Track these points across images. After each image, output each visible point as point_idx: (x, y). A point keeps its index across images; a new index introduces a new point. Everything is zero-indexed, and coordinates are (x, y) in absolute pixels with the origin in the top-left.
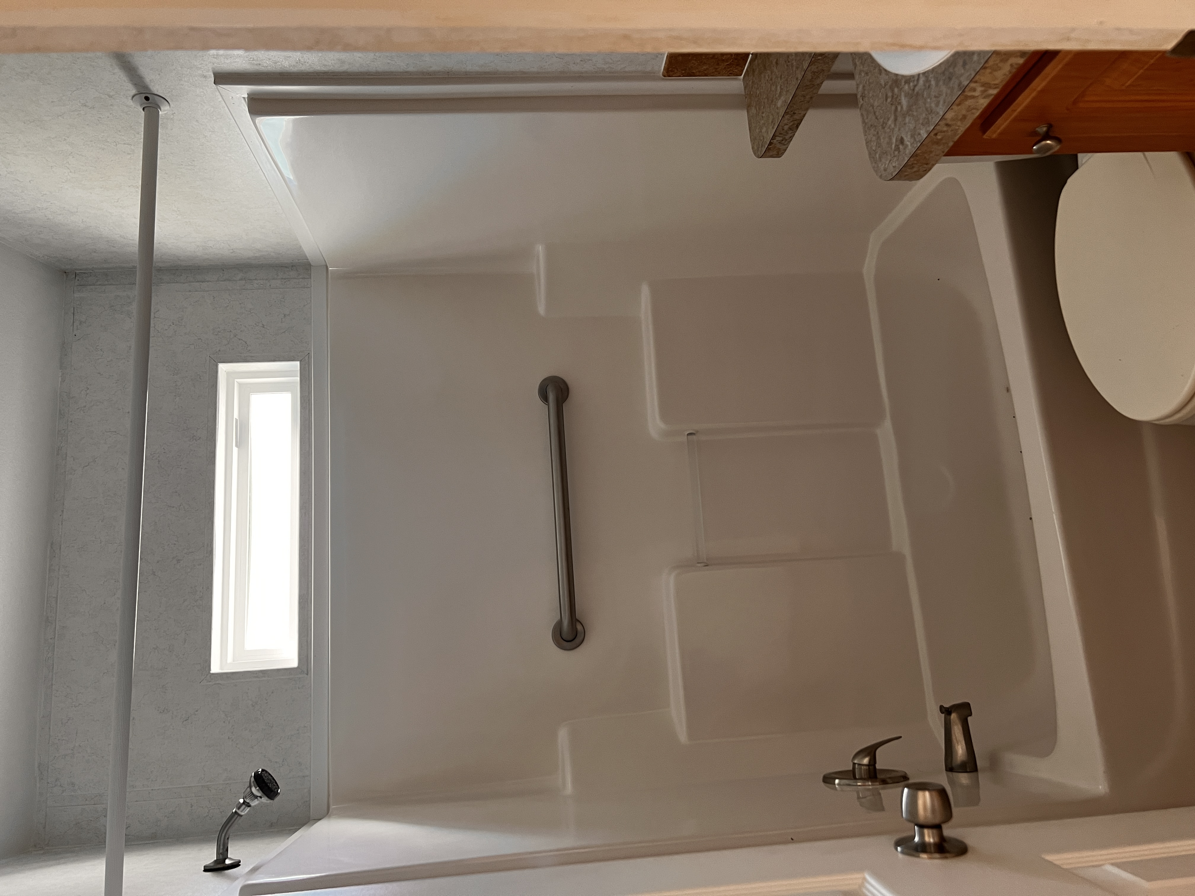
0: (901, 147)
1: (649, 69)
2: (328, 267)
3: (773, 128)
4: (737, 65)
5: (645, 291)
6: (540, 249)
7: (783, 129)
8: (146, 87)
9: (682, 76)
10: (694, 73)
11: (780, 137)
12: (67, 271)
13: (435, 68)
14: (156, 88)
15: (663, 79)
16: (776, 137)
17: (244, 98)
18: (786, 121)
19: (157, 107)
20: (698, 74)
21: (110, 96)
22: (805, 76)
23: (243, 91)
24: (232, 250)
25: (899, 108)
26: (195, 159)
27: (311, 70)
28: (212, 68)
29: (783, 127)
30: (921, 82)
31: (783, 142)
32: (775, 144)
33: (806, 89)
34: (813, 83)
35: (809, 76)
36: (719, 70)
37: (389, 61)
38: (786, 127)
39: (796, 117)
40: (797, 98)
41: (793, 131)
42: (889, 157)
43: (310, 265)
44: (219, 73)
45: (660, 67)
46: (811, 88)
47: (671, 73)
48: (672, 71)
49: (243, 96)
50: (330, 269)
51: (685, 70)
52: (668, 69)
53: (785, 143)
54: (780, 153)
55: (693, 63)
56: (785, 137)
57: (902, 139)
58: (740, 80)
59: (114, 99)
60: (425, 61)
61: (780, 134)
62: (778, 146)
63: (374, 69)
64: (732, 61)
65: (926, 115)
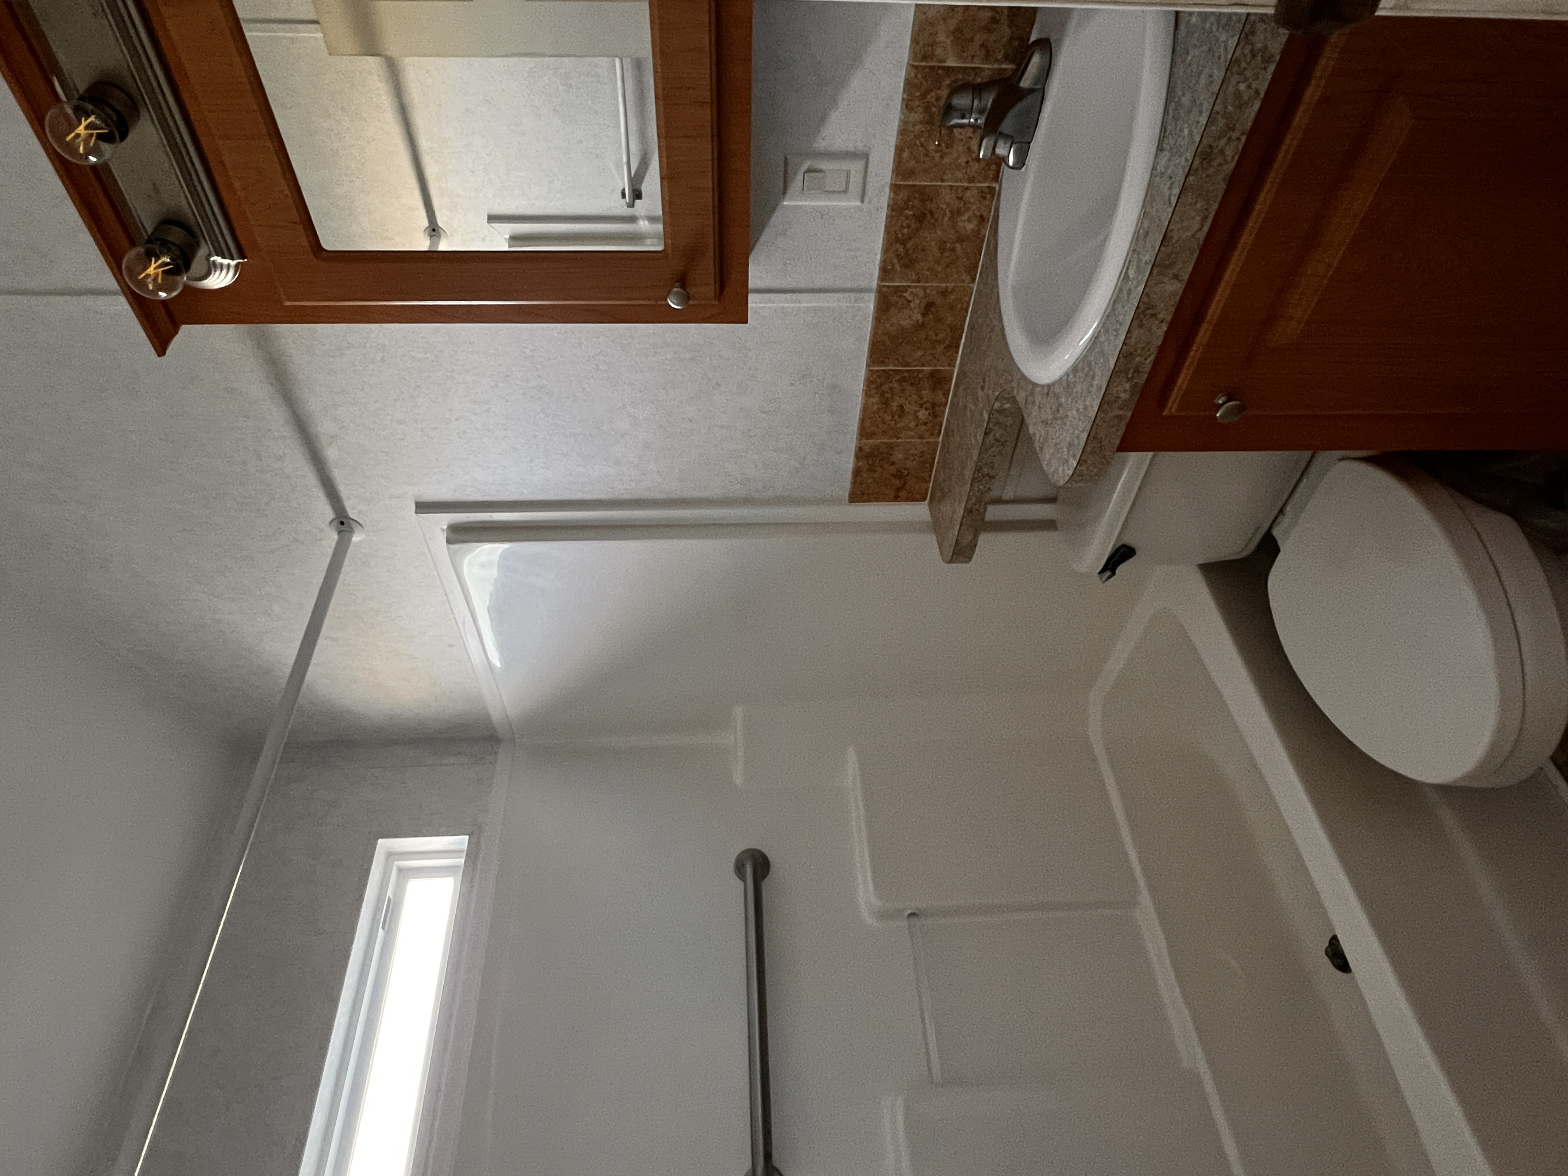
8: (343, 511)
17: (444, 530)
19: (352, 532)
41: (979, 523)
44: (422, 502)
49: (442, 527)
53: (973, 539)
54: (969, 554)
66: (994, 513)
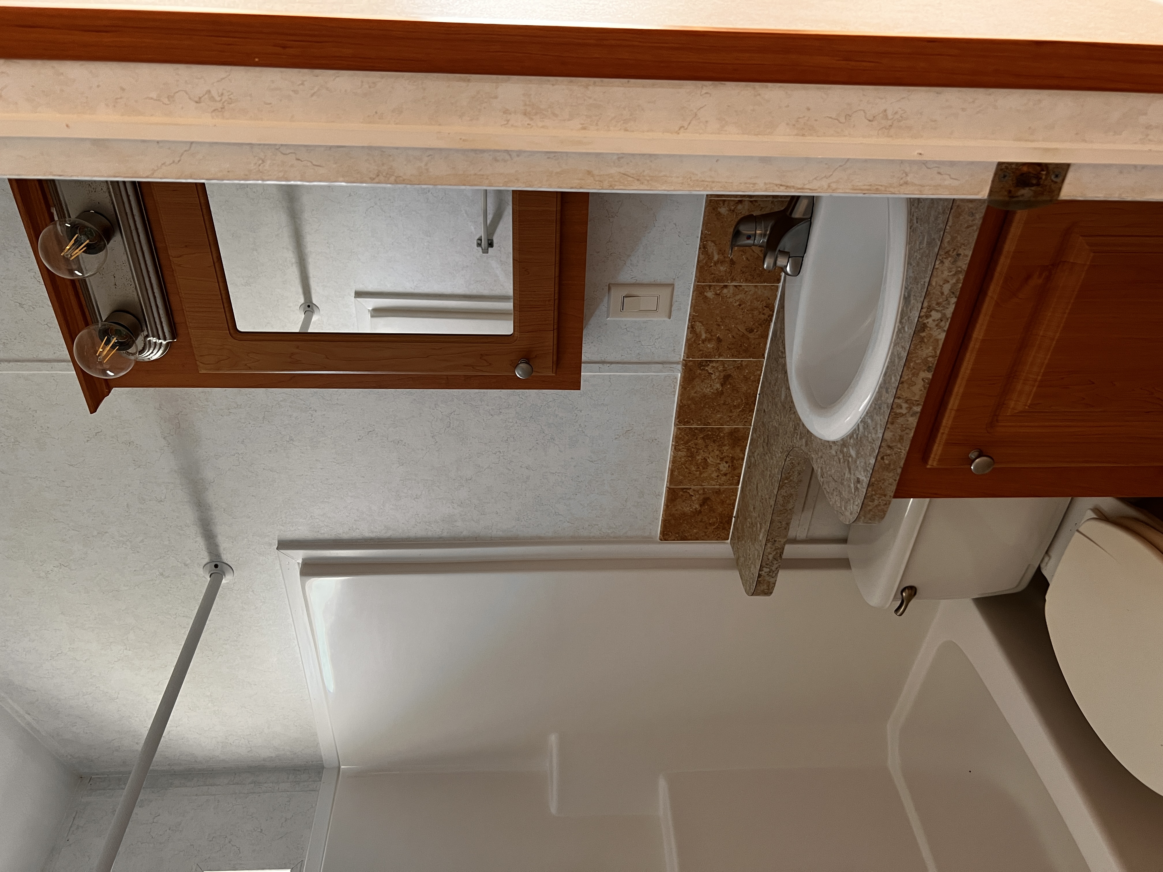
0: (859, 486)
1: (647, 534)
2: (341, 765)
3: (759, 559)
4: (723, 529)
5: (662, 784)
6: (553, 739)
7: (768, 559)
8: (218, 556)
9: (676, 539)
10: (686, 536)
11: (767, 568)
12: (83, 776)
13: (465, 533)
14: (226, 557)
15: (659, 543)
16: (763, 568)
17: (299, 563)
18: (769, 550)
19: (222, 574)
20: (690, 538)
21: (186, 565)
22: (777, 500)
23: (299, 556)
24: (250, 748)
25: (850, 460)
26: (241, 634)
27: (360, 537)
28: (279, 536)
29: (767, 556)
30: (861, 428)
31: (771, 574)
32: (764, 577)
33: (781, 514)
34: (786, 508)
35: (780, 500)
36: (707, 533)
37: (427, 527)
38: (771, 557)
39: (777, 545)
40: (774, 524)
41: (777, 561)
42: (852, 502)
43: (323, 767)
44: (283, 541)
45: (657, 531)
46: (784, 513)
47: (666, 537)
48: (667, 534)
49: (298, 561)
50: (342, 767)
51: (678, 533)
52: (663, 532)
53: (773, 575)
54: (770, 588)
55: (684, 526)
56: (772, 568)
57: (858, 478)
58: (728, 543)
59: (188, 568)
60: (458, 526)
61: (767, 564)
62: (767, 578)
63: (414, 535)
64: (719, 525)
65: (871, 446)
66: (790, 551)
